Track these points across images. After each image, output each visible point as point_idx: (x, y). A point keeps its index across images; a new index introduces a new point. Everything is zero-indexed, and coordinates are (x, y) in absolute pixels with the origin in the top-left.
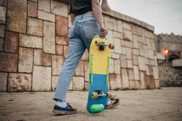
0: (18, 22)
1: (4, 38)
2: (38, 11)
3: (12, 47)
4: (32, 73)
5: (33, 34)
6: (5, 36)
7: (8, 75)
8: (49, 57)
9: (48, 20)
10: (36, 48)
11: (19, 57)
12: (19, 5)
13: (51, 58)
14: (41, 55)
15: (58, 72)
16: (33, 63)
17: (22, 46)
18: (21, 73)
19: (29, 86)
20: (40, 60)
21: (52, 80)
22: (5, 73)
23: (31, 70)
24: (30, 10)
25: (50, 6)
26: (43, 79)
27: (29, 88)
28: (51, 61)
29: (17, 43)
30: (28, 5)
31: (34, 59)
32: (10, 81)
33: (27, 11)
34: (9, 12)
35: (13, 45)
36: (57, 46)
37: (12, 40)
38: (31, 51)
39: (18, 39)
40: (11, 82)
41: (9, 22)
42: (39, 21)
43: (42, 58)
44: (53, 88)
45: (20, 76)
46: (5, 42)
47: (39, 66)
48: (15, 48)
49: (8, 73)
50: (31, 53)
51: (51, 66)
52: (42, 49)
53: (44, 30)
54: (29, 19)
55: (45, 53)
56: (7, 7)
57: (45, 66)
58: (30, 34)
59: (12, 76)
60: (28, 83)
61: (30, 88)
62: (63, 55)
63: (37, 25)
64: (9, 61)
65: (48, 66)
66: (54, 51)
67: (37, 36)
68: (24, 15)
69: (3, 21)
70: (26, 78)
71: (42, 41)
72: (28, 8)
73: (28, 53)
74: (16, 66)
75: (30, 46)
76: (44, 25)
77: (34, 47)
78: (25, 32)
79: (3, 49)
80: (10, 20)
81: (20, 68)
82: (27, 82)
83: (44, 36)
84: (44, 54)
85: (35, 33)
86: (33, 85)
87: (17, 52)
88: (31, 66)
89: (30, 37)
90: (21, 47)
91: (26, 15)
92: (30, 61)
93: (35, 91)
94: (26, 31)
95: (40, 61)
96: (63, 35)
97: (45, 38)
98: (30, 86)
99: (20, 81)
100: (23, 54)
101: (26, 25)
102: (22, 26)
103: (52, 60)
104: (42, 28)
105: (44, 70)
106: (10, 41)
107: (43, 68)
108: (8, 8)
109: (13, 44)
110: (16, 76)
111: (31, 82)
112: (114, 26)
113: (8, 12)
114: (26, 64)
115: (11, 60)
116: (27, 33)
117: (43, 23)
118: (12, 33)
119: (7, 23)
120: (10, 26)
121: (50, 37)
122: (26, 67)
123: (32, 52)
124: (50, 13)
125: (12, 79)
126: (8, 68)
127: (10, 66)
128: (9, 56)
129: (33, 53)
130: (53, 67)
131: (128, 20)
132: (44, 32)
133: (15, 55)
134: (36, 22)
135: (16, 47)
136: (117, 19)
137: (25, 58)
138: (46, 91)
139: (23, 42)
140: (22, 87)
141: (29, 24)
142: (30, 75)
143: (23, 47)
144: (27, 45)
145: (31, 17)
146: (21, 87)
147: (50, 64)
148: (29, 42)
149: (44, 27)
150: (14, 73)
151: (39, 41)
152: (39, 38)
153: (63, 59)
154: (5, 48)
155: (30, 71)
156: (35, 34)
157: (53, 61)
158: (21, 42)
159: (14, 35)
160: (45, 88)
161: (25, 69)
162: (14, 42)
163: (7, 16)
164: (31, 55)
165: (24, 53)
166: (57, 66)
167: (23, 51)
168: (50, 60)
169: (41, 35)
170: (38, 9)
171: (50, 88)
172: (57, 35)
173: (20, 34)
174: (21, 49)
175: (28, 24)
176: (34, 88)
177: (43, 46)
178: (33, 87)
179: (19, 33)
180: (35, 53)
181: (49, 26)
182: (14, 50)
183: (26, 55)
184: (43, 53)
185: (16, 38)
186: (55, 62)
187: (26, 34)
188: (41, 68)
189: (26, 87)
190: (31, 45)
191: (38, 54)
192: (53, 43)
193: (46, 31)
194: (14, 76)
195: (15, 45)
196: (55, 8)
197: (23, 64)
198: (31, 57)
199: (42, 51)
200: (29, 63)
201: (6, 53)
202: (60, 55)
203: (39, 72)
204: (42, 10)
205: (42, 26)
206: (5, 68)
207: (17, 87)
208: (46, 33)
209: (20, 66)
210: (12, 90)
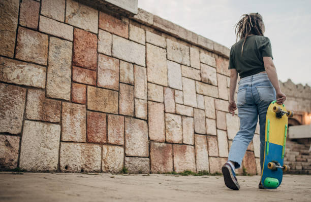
2: (41, 17)
4: (20, 135)
5: (29, 60)
8: (57, 104)
9: (59, 35)
10: (32, 87)
12: (4, 4)
13: (62, 108)
14: (41, 101)
15: (73, 136)
16: (25, 114)
17: (5, 81)
19: (12, 160)
20: (39, 110)
21: (62, 151)
23: (20, 128)
24: (24, 14)
25: (65, 9)
26: (42, 148)
27: (13, 163)
28: (61, 112)
30: (22, 5)
31: (28, 107)
33: (19, 15)
36: (74, 85)
38: (23, 91)
42: (41, 37)
43: (43, 106)
44: (63, 165)
47: (36, 121)
50: (22, 96)
51: (60, 123)
52: (45, 90)
53: (50, 53)
54: (22, 31)
55: (50, 98)
57: (49, 122)
58: (21, 59)
60: (11, 154)
61: (15, 164)
62: (85, 103)
63: (37, 43)
65: (54, 123)
66: (67, 94)
67: (34, 63)
68: (12, 22)
70: (8, 145)
71: (45, 74)
72: (22, 11)
73: (16, 96)
75: (20, 82)
76: (50, 44)
77: (28, 84)
78: (11, 55)
82: (9, 152)
83: (50, 64)
84: (48, 100)
85: (33, 58)
86: (21, 157)
88: (20, 121)
89: (21, 65)
90: (2, 82)
91: (16, 24)
92: (18, 111)
93: (25, 171)
94: (15, 54)
95: (39, 112)
96: (87, 66)
97: (50, 69)
98: (16, 160)
100: (6, 97)
101: (15, 42)
102: (7, 43)
103: (63, 111)
104: (47, 50)
105: (46, 130)
107: (43, 127)
111: (18, 152)
112: (184, 55)
114: (9, 117)
116: (17, 57)
117: (49, 40)
121: (61, 68)
122: (10, 123)
123: (24, 94)
124: (65, 23)
129: (26, 97)
130: (64, 125)
131: (211, 47)
132: (50, 58)
134: (36, 38)
136: (190, 44)
137: (9, 105)
138: (48, 171)
139: (6, 74)
141: (20, 40)
142: (17, 138)
143: (6, 83)
144: (14, 79)
145: (27, 28)
147: (58, 120)
148: (19, 74)
149: (50, 47)
151: (39, 73)
152: (39, 68)
153: (85, 110)
155: (18, 131)
156: (32, 60)
157: (65, 114)
158: (3, 73)
160: (46, 163)
161: (8, 125)
164: (21, 100)
165: (7, 94)
166: (73, 124)
167: (5, 92)
168: (58, 112)
169: (44, 63)
170: (40, 14)
171: (57, 166)
172: (74, 64)
173: (2, 58)
174: (2, 87)
175: (18, 40)
176: (24, 164)
177: (46, 84)
178: (21, 162)
180: (30, 97)
181: (61, 47)
183: (11, 98)
184: (47, 96)
186: (68, 115)
187: (14, 58)
188: (40, 125)
189: (7, 161)
190: (23, 80)
191: (35, 99)
192: (67, 79)
193: (55, 56)
196: (74, 14)
197: (3, 117)
198: (21, 102)
199: (44, 92)
200: (17, 115)
202: (80, 102)
203: (35, 133)
204: (48, 17)
205: (47, 46)
208: (55, 60)
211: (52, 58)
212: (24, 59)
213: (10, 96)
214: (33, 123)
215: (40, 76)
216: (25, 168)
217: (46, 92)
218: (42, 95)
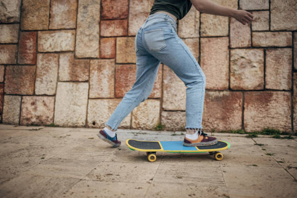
0: (37, 13)
1: (17, 44)
3: (27, 55)
4: (54, 96)
5: (59, 28)
6: (19, 39)
7: (22, 99)
8: (85, 63)
10: (63, 52)
11: (37, 69)
13: (90, 66)
14: (70, 62)
15: (100, 92)
16: (58, 77)
17: (42, 51)
18: (39, 95)
19: (48, 117)
20: (69, 71)
21: (89, 107)
22: (18, 96)
23: (54, 90)
26: (71, 106)
27: (49, 120)
28: (89, 71)
29: (35, 48)
31: (60, 71)
32: (22, 109)
35: (29, 52)
36: (102, 40)
37: (28, 44)
38: (55, 57)
39: (35, 42)
40: (24, 110)
41: (24, 16)
42: (70, 2)
43: (72, 67)
44: (90, 121)
45: (36, 100)
46: (19, 50)
47: (66, 81)
48: (32, 56)
49: (22, 96)
50: (55, 62)
51: (88, 81)
52: (74, 52)
53: (79, 15)
54: (54, 2)
55: (79, 59)
57: (78, 82)
58: (54, 28)
59: (26, 101)
60: (47, 112)
61: (51, 120)
62: (114, 56)
63: (67, 9)
64: (23, 78)
65: (82, 82)
66: (96, 51)
70: (45, 104)
73: (50, 63)
74: (33, 85)
75: (52, 49)
77: (58, 50)
78: (46, 27)
79: (15, 61)
80: (26, 12)
81: (37, 87)
83: (78, 26)
84: (77, 60)
85: (63, 25)
86: (55, 115)
87: (34, 63)
88: (54, 83)
89: (53, 34)
90: (40, 53)
92: (52, 75)
94: (49, 25)
95: (69, 73)
96: (116, 16)
97: (79, 30)
98: (51, 117)
99: (35, 109)
100: (43, 64)
101: (48, 15)
102: (42, 18)
103: (91, 69)
105: (75, 89)
106: (24, 47)
107: (73, 86)
109: (30, 50)
110: (32, 101)
111: (53, 110)
114: (46, 81)
115: (26, 76)
116: (51, 27)
117: (78, 2)
118: (28, 33)
119: (22, 19)
120: (26, 22)
121: (89, 27)
122: (47, 86)
123: (56, 59)
125: (25, 106)
126: (22, 88)
127: (24, 85)
128: (24, 71)
129: (59, 62)
130: (92, 83)
132: (78, 20)
133: (31, 67)
135: (34, 55)
137: (45, 71)
138: (77, 127)
139: (42, 45)
140: (38, 117)
141: (52, 11)
142: (52, 99)
143: (42, 53)
144: (48, 48)
146: (37, 119)
147: (87, 78)
148: (52, 43)
149: (79, 9)
150: (30, 95)
151: (68, 37)
153: (113, 64)
154: (19, 57)
155: (52, 92)
156: (62, 27)
157: (93, 71)
158: (40, 45)
159: (30, 36)
160: (75, 120)
161: (45, 88)
162: (31, 47)
163: (22, 7)
164: (54, 65)
165: (44, 62)
166: (100, 80)
167: (42, 60)
168: (86, 70)
169: (73, 26)
171: (84, 122)
172: (103, 18)
173: (39, 32)
174: (40, 56)
176: (58, 120)
177: (75, 46)
178: (55, 119)
179: (37, 31)
180: (61, 61)
182: (29, 59)
183: (47, 65)
184: (75, 57)
185: (34, 40)
186: (96, 72)
187: (48, 29)
188: (70, 85)
189: (44, 118)
190: (54, 47)
191: (66, 62)
192: (95, 36)
193: (82, 16)
194: (28, 101)
195: (32, 52)
197: (41, 82)
198: (55, 67)
199: (73, 55)
200: (52, 79)
201: (20, 66)
202: (108, 57)
203: (66, 93)
205: (75, 8)
206: (18, 89)
207: (32, 117)
208: (82, 21)
209: (38, 84)
210: (25, 122)
211: (80, 18)
213: (46, 63)
214: (64, 84)
215: (69, 39)
217: (75, 54)
218: (71, 57)
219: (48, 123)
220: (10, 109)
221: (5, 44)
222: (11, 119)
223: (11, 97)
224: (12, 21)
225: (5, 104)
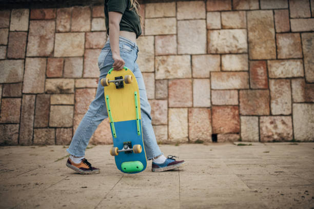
0: (264, 45)
1: (248, 71)
2: (291, 20)
3: (259, 81)
4: (291, 115)
5: (288, 57)
6: (249, 67)
7: (259, 119)
9: (309, 30)
10: (294, 78)
11: (271, 93)
12: (263, 21)
14: (303, 87)
17: (273, 77)
18: (276, 116)
19: (289, 134)
20: (302, 94)
22: (255, 117)
23: (290, 110)
24: (278, 22)
25: (310, 6)
26: (309, 123)
27: (290, 136)
29: (266, 74)
30: (275, 17)
31: (293, 94)
32: (262, 127)
33: (275, 25)
34: (251, 34)
35: (260, 78)
37: (258, 71)
38: (288, 82)
39: (266, 69)
40: (264, 129)
41: (252, 47)
42: (294, 36)
43: (305, 90)
45: (274, 120)
46: (251, 76)
47: (301, 103)
48: (264, 82)
49: (259, 116)
50: (288, 86)
52: (304, 77)
53: (304, 47)
54: (279, 36)
55: (310, 83)
56: (247, 29)
57: (312, 103)
58: (282, 58)
59: (264, 121)
60: (287, 130)
63: (292, 42)
64: (258, 100)
67: (293, 59)
68: (270, 32)
69: (245, 48)
70: (284, 123)
71: (302, 65)
72: (276, 21)
73: (283, 87)
74: (268, 106)
75: (284, 75)
76: (303, 40)
77: (290, 76)
78: (274, 57)
79: (248, 86)
80: (253, 44)
81: (274, 108)
82: (285, 128)
83: (305, 56)
84: (308, 85)
85: (291, 55)
86: (295, 131)
87: (267, 88)
88: (289, 104)
89: (283, 63)
90: (272, 79)
91: (273, 32)
92: (286, 97)
93: (299, 141)
94: (277, 55)
95: (303, 96)
97: (306, 60)
98: (291, 134)
99: (276, 127)
100: (276, 89)
101: (275, 46)
102: (270, 49)
104: (300, 45)
105: (310, 109)
106: (256, 74)
107: (308, 106)
108: (249, 29)
109: (261, 76)
110: (270, 121)
111: (291, 127)
113: (249, 35)
114: (281, 103)
115: (260, 99)
116: (279, 57)
117: (301, 36)
118: (257, 62)
119: (250, 50)
120: (254, 52)
122: (282, 107)
123: (289, 84)
124: (312, 17)
125: (265, 125)
126: (258, 110)
127: (260, 107)
128: (258, 95)
129: (291, 86)
132: (304, 51)
133: (265, 91)
134: (290, 38)
135: (266, 81)
137: (279, 94)
139: (274, 72)
140: (279, 134)
141: (279, 44)
142: (289, 118)
143: (274, 79)
144: (279, 75)
145: (282, 33)
148: (283, 70)
149: (303, 43)
150: (267, 116)
151: (298, 65)
152: (297, 62)
154: (251, 83)
155: (289, 112)
156: (291, 57)
158: (271, 72)
159: (260, 65)
161: (281, 109)
162: (262, 73)
163: (249, 40)
164: (287, 89)
165: (277, 87)
167: (275, 85)
169: (300, 56)
170: (290, 18)
173: (269, 62)
174: (272, 82)
175: (277, 45)
176: (298, 136)
177: (304, 73)
178: (295, 135)
179: (266, 60)
180: (294, 86)
181: (312, 38)
182: (262, 84)
184: (306, 82)
185: (264, 68)
187: (277, 59)
188: (305, 106)
189: (285, 135)
190: (286, 74)
191: (298, 86)
193: (308, 48)
194: (266, 120)
195: (264, 78)
197: (277, 103)
198: (288, 91)
199: (304, 80)
200: (286, 101)
201: (254, 91)
203: (302, 113)
204: (296, 18)
205: (300, 41)
206: (254, 110)
207: (273, 135)
208: (308, 52)
209: (273, 105)
210: (266, 139)
211: (305, 50)
212: (284, 57)
213: (279, 87)
214: (299, 105)
215: (299, 67)
216: (299, 139)
217: (305, 79)
218: (302, 82)
219: (289, 139)
220: (249, 128)
221: (236, 71)
222: (251, 138)
223: (248, 118)
224: (241, 51)
225: (242, 124)
